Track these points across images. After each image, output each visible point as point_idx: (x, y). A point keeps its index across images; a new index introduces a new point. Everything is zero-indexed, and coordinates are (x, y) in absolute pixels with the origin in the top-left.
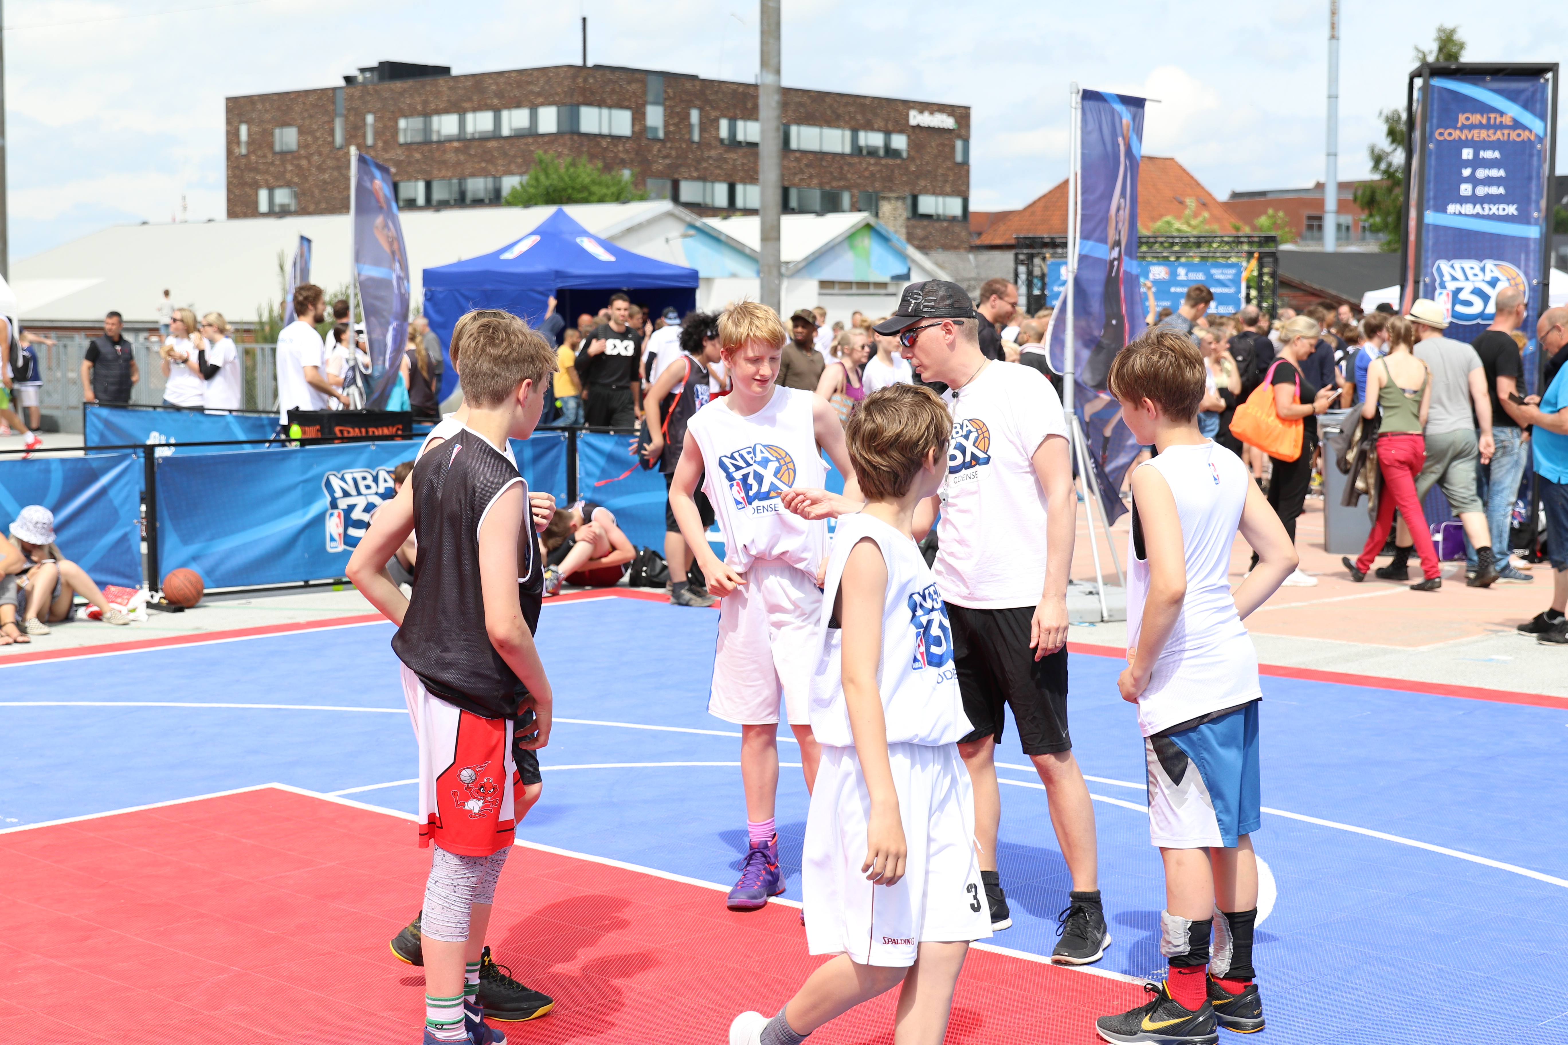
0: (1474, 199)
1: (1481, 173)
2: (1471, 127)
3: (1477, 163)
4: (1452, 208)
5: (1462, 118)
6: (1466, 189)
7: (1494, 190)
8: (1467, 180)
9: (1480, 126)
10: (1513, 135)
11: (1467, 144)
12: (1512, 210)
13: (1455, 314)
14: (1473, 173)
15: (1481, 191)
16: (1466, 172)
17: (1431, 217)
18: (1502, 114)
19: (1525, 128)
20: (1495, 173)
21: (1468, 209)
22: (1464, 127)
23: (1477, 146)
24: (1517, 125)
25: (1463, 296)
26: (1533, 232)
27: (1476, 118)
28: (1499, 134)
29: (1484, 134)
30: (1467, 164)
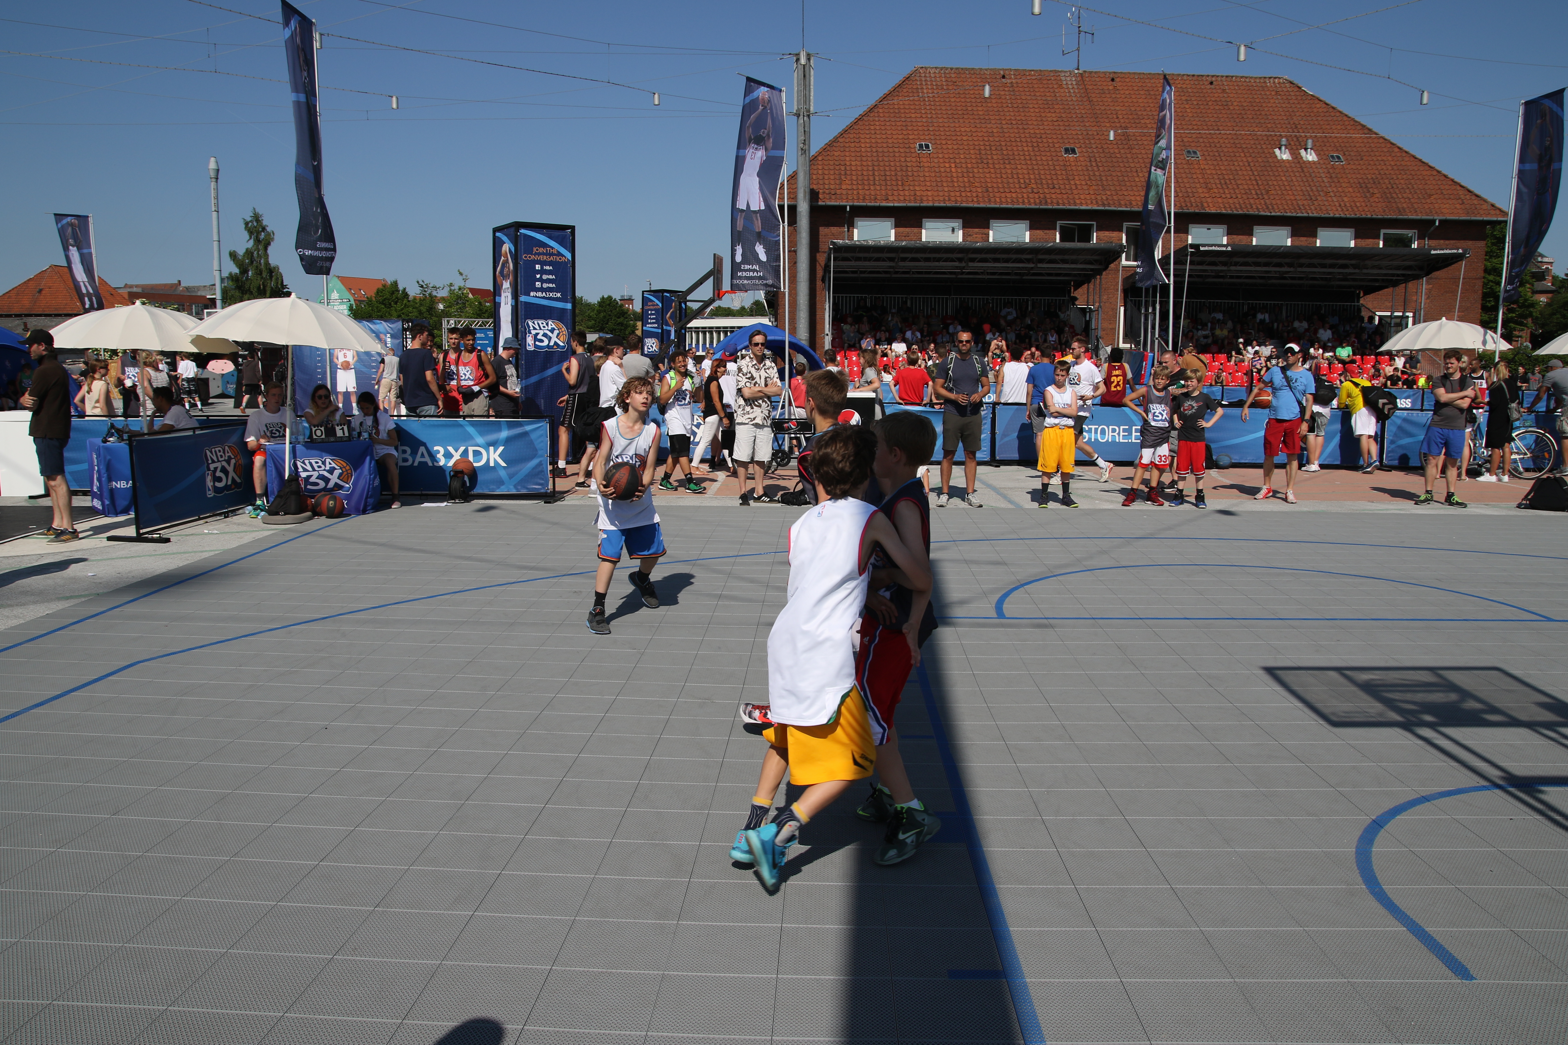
0: (542, 290)
1: (545, 277)
2: (539, 254)
3: (543, 272)
4: (532, 294)
5: (535, 249)
6: (538, 284)
7: (551, 285)
8: (538, 280)
9: (543, 254)
10: (558, 259)
11: (539, 262)
12: (559, 295)
13: (535, 346)
14: (541, 277)
15: (545, 285)
16: (538, 276)
17: (523, 298)
18: (553, 248)
19: (563, 256)
20: (550, 277)
21: (539, 294)
22: (536, 254)
23: (543, 263)
24: (559, 254)
25: (539, 337)
26: (569, 306)
27: (541, 250)
28: (552, 258)
29: (545, 258)
30: (538, 272)
